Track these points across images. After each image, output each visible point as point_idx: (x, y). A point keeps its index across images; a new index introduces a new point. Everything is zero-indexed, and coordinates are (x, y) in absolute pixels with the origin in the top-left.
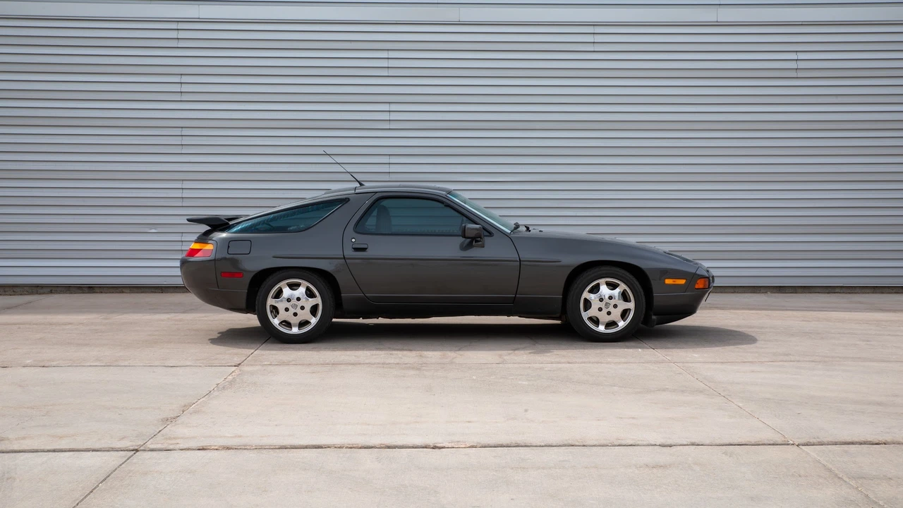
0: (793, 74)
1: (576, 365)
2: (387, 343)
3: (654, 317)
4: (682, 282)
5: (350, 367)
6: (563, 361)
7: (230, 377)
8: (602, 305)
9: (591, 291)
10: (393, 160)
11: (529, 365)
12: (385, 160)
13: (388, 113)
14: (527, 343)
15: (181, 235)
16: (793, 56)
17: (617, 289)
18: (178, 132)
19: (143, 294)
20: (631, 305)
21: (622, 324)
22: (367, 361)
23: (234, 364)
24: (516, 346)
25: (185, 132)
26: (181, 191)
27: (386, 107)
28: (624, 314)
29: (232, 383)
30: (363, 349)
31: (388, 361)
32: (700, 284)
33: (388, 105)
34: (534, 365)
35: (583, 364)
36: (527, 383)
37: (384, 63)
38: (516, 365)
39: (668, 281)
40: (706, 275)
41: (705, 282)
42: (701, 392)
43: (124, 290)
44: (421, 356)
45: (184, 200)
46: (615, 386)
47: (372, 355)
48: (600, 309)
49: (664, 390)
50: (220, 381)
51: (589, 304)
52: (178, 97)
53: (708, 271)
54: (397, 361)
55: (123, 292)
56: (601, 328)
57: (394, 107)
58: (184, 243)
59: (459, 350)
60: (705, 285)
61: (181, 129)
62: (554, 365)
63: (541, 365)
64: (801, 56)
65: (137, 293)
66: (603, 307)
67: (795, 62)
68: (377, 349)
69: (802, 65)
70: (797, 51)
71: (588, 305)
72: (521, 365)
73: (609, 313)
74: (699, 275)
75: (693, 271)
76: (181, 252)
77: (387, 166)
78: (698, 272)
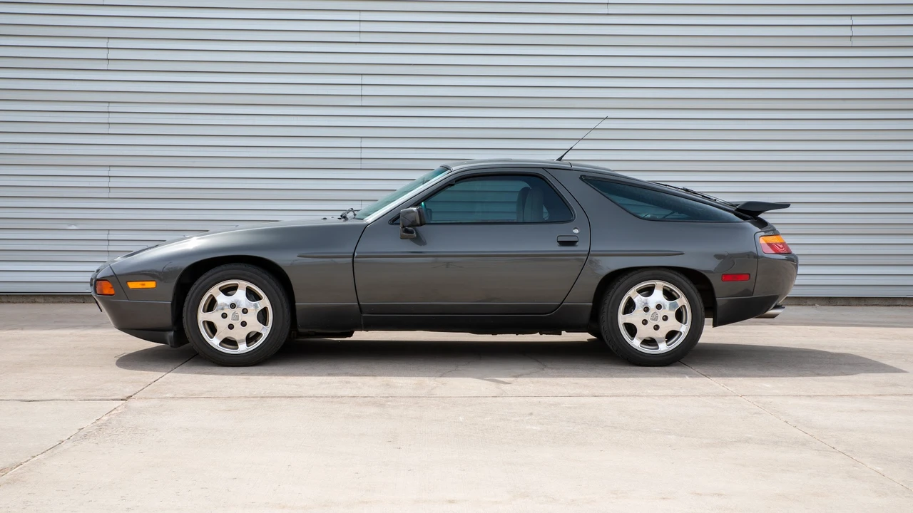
0: (847, 42)
1: (605, 398)
2: (346, 366)
5: (285, 402)
6: (586, 392)
7: (106, 418)
10: (366, 143)
11: (539, 399)
12: (356, 143)
13: (360, 86)
14: (532, 366)
15: (107, 232)
16: (848, 21)
18: (104, 107)
19: (60, 305)
22: (311, 393)
23: (121, 398)
24: (519, 371)
25: (113, 108)
26: (107, 179)
27: (357, 80)
29: (101, 427)
30: (311, 375)
31: (341, 393)
33: (360, 77)
34: (546, 400)
35: (615, 398)
36: (538, 428)
37: (355, 27)
38: (521, 400)
42: (804, 444)
43: (37, 300)
44: (387, 385)
45: (112, 190)
46: (669, 433)
47: (321, 383)
49: (748, 441)
50: (87, 424)
52: (104, 66)
54: (354, 392)
55: (35, 302)
57: (366, 80)
58: (111, 243)
59: (441, 376)
61: (107, 104)
62: (575, 399)
63: (556, 400)
64: (857, 21)
65: (53, 302)
67: (849, 28)
68: (329, 375)
69: (857, 31)
70: (851, 15)
72: (527, 399)
76: (107, 254)
77: (359, 150)
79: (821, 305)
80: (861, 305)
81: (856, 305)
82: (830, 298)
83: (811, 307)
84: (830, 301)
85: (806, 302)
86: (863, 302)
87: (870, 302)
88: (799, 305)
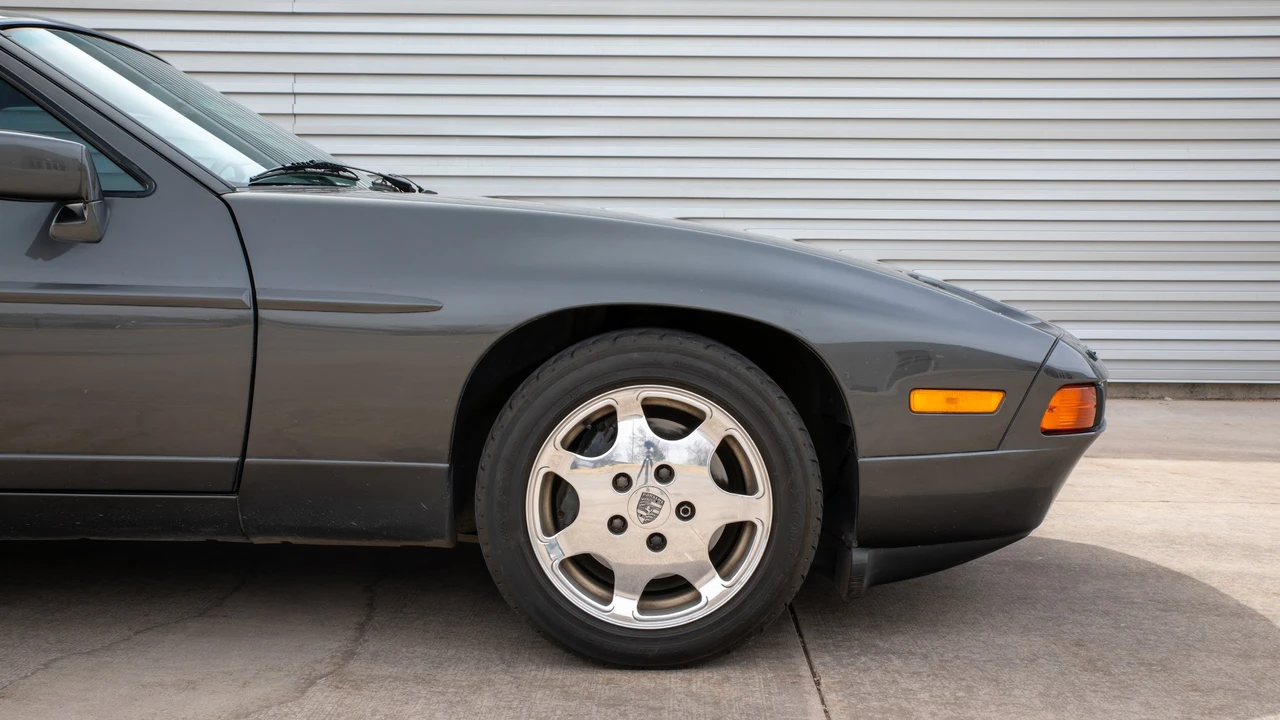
3: (860, 556)
4: (990, 402)
8: (625, 504)
9: (579, 443)
17: (696, 435)
20: (758, 508)
21: (714, 590)
28: (726, 547)
32: (1061, 411)
39: (922, 401)
40: (1085, 369)
41: (1083, 400)
48: (617, 525)
51: (567, 499)
53: (1092, 356)
56: (623, 609)
60: (1081, 413)
66: (630, 513)
71: (562, 502)
73: (657, 542)
74: (1053, 373)
75: (1033, 353)
78: (1054, 362)
79: (1175, 398)
80: (1253, 399)
81: (1244, 399)
82: (1193, 385)
83: (1158, 402)
84: (1193, 391)
85: (1148, 393)
86: (1256, 394)
87: (1270, 394)
88: (1133, 398)
